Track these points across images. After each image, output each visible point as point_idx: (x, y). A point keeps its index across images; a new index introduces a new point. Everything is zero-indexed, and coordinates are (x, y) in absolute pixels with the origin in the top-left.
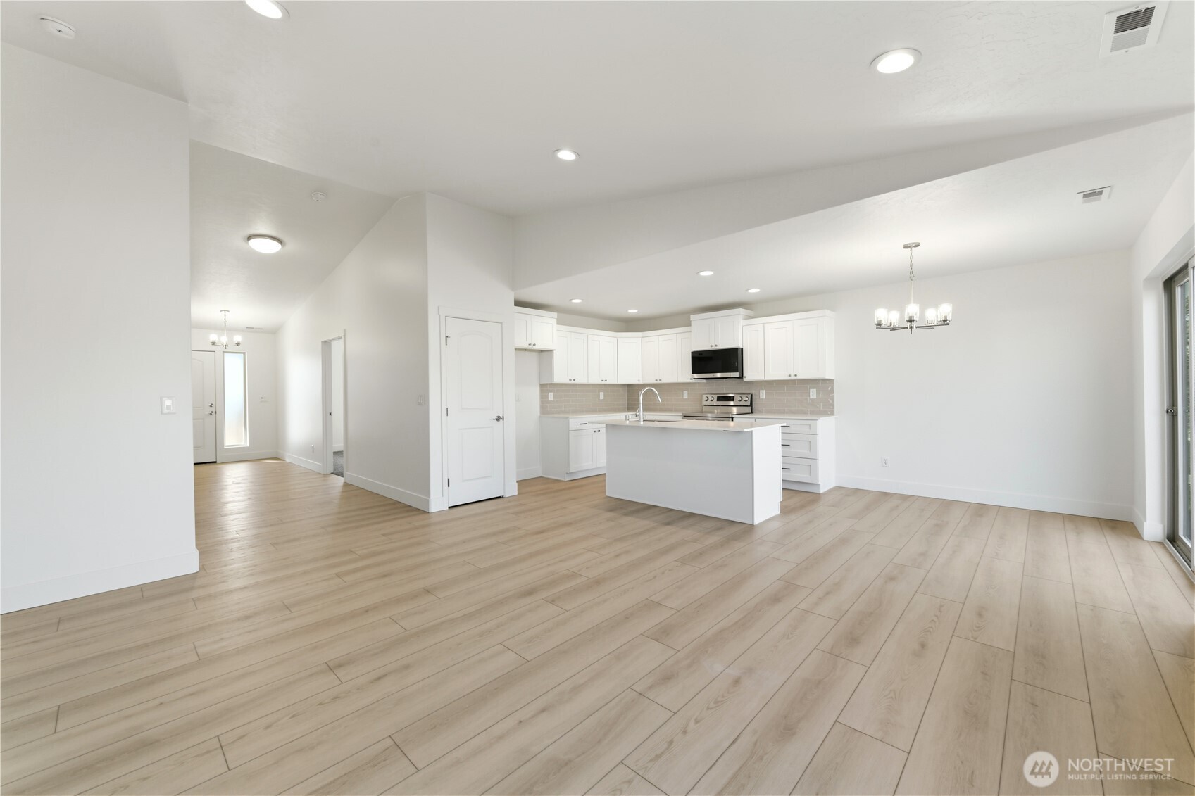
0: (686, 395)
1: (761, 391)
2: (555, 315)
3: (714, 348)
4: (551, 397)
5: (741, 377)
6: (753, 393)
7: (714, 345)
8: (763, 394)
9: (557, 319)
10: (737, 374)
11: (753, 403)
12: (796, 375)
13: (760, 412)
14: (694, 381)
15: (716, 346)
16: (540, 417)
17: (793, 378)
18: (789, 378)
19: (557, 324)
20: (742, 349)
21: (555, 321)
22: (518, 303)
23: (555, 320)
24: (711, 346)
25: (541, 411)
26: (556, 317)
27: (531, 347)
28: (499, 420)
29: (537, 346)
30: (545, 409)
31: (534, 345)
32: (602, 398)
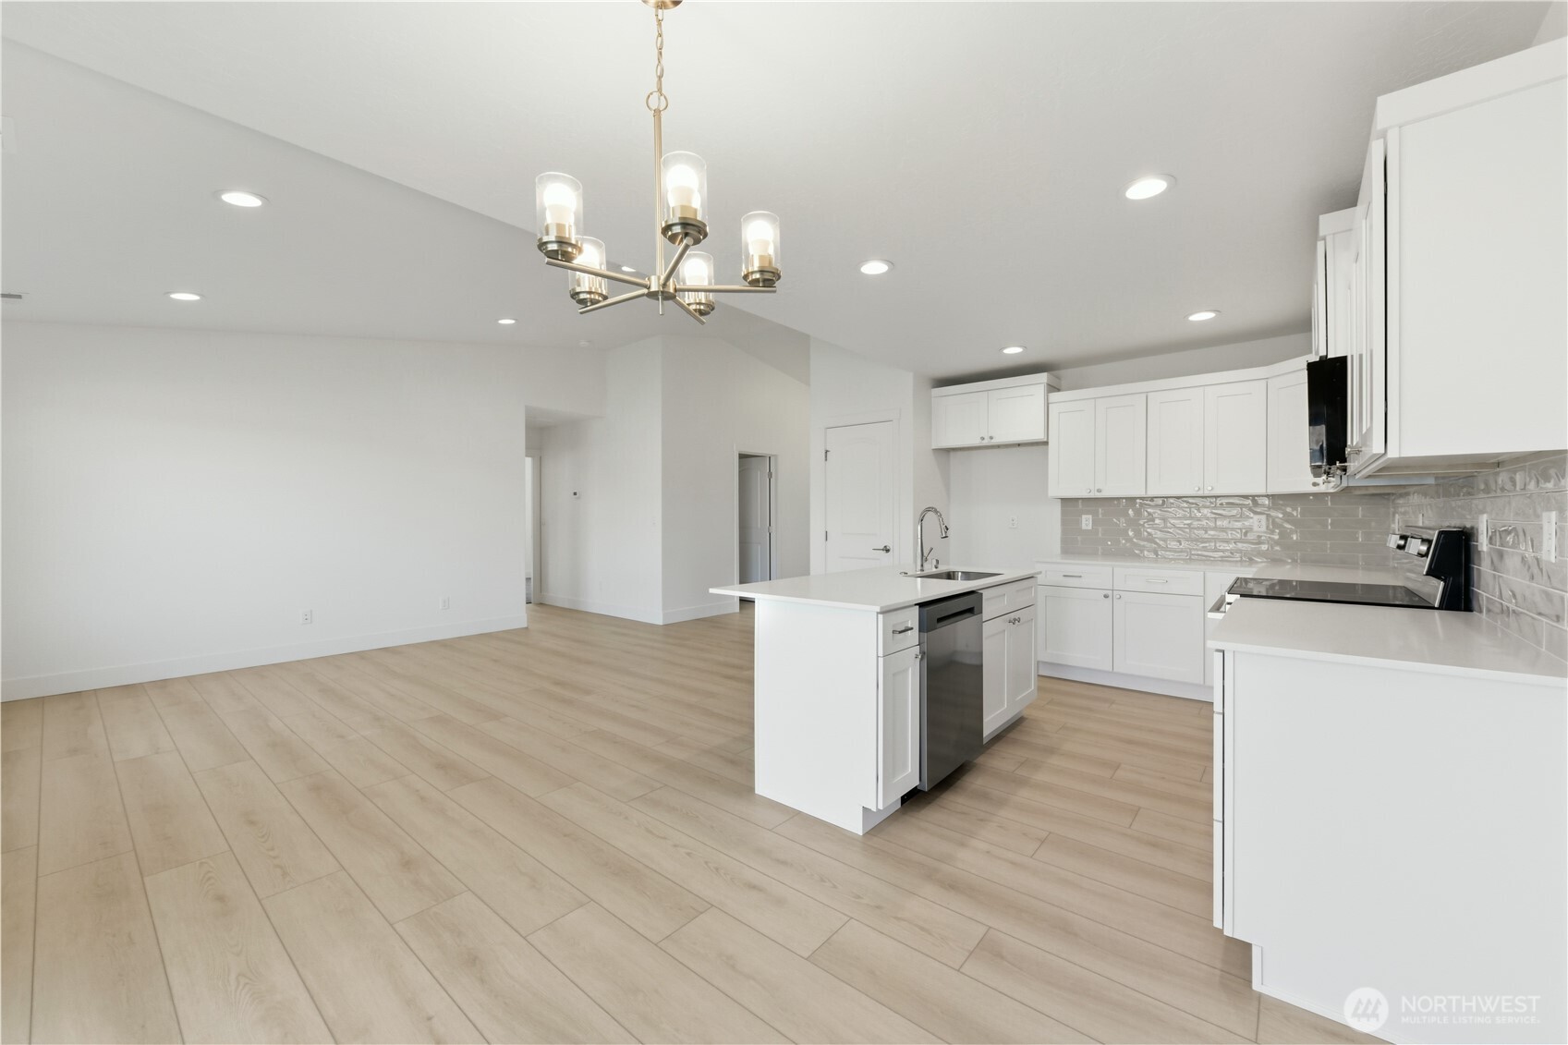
2: (1043, 378)
4: (1087, 522)
9: (1048, 386)
19: (1046, 393)
21: (1042, 389)
23: (1043, 386)
25: (1062, 548)
26: (1046, 381)
27: (986, 442)
28: (888, 551)
29: (998, 440)
30: (1073, 544)
31: (991, 438)
32: (1263, 529)
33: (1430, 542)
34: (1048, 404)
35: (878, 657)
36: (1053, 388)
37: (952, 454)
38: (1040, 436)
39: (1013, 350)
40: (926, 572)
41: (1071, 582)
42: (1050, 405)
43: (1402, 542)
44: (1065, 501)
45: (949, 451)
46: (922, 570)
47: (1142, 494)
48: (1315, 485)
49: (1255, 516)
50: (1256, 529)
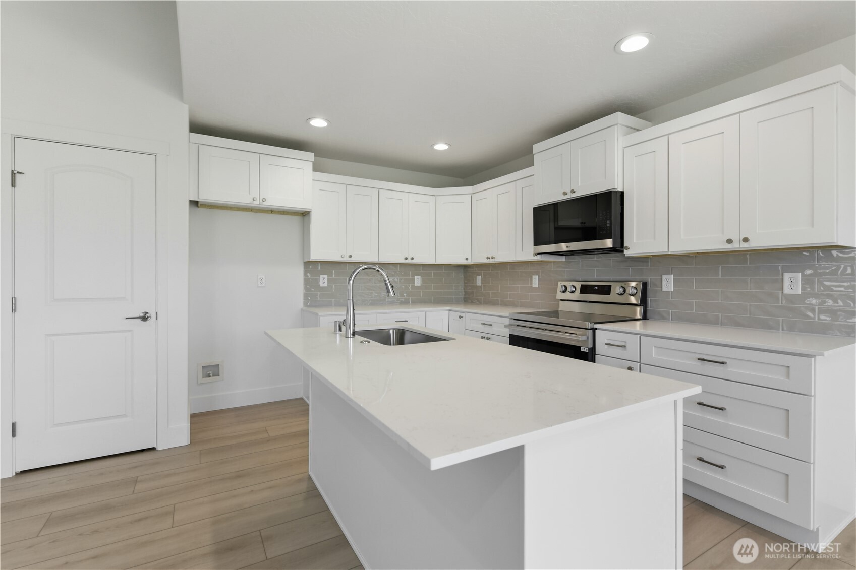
0: (535, 282)
1: (664, 277)
2: (311, 156)
3: (570, 196)
4: (324, 281)
5: (619, 248)
6: (649, 279)
7: (568, 191)
8: (668, 283)
9: (314, 164)
10: (609, 243)
11: (649, 299)
12: (746, 240)
13: (663, 318)
14: (538, 258)
15: (573, 192)
16: (302, 310)
17: (737, 246)
18: (729, 247)
19: (313, 171)
20: (622, 193)
21: (310, 166)
22: (197, 128)
23: (311, 164)
24: (565, 194)
25: (305, 301)
26: (313, 160)
30: (313, 299)
31: (264, 200)
32: (419, 285)
39: (319, 123)
43: (574, 289)
47: (376, 260)
48: (467, 259)
49: (416, 276)
50: (416, 284)
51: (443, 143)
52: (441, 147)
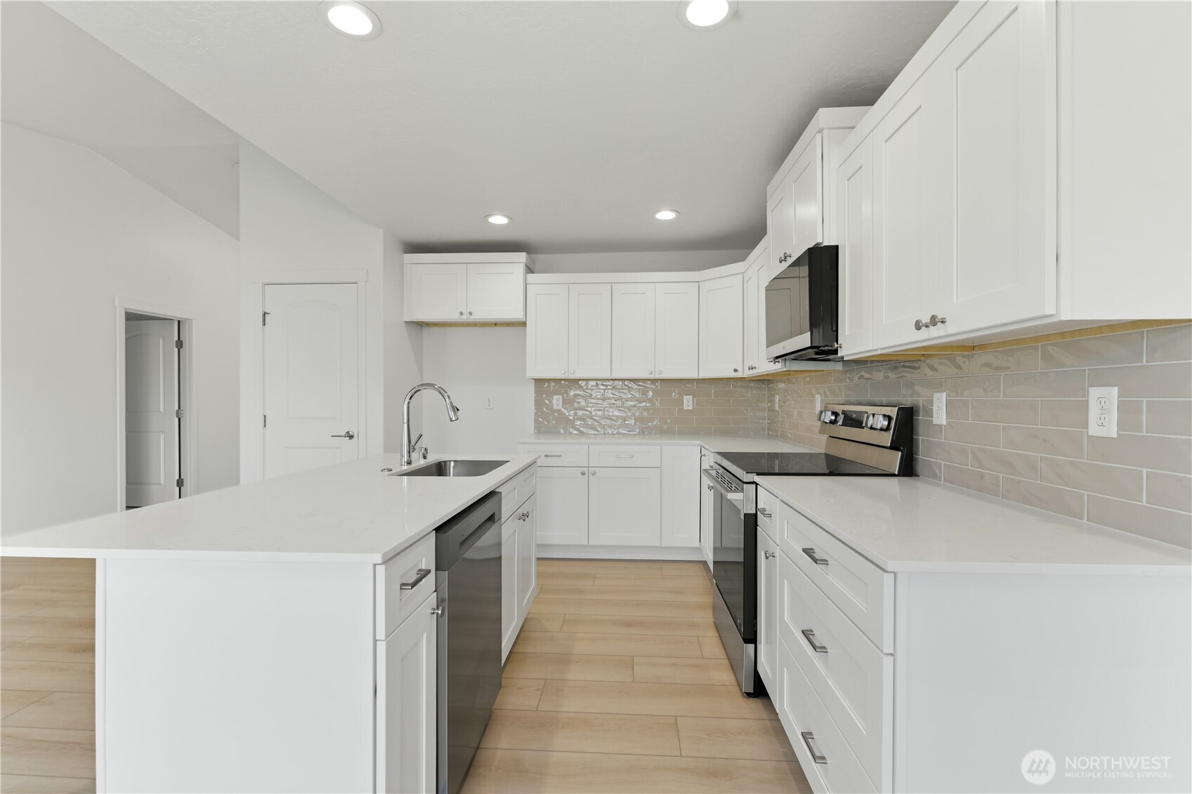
0: (818, 405)
2: (522, 257)
4: (558, 402)
7: (783, 256)
8: (940, 409)
9: (526, 265)
11: (918, 439)
15: (788, 255)
21: (521, 268)
23: (522, 266)
24: (781, 260)
25: (535, 428)
26: (525, 261)
27: (464, 318)
28: (351, 437)
29: (478, 316)
30: (547, 423)
31: (470, 313)
32: (691, 408)
33: (890, 418)
34: (526, 284)
35: (375, 641)
36: (529, 270)
37: (425, 330)
38: (518, 315)
39: (498, 220)
40: (415, 466)
41: (551, 461)
42: (528, 286)
43: (833, 418)
44: (539, 382)
45: (421, 325)
46: (409, 463)
47: (607, 376)
48: (736, 371)
49: (685, 397)
50: (685, 407)
51: (667, 210)
52: (666, 215)
